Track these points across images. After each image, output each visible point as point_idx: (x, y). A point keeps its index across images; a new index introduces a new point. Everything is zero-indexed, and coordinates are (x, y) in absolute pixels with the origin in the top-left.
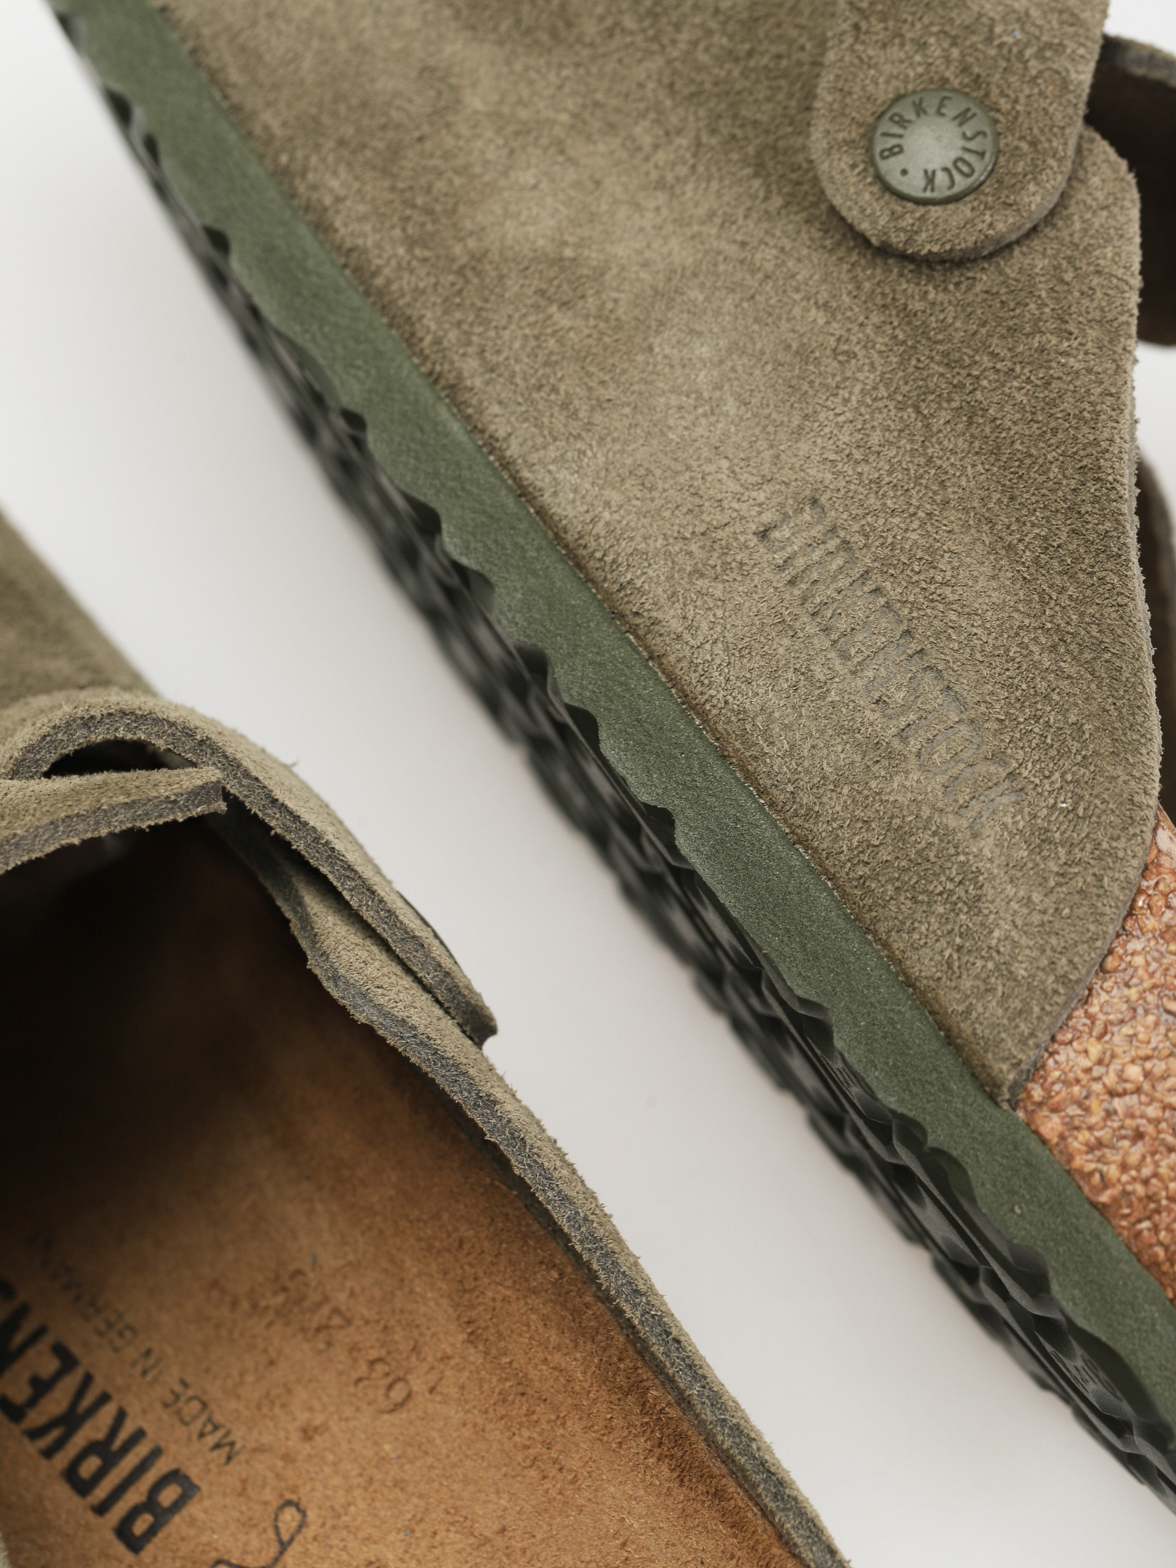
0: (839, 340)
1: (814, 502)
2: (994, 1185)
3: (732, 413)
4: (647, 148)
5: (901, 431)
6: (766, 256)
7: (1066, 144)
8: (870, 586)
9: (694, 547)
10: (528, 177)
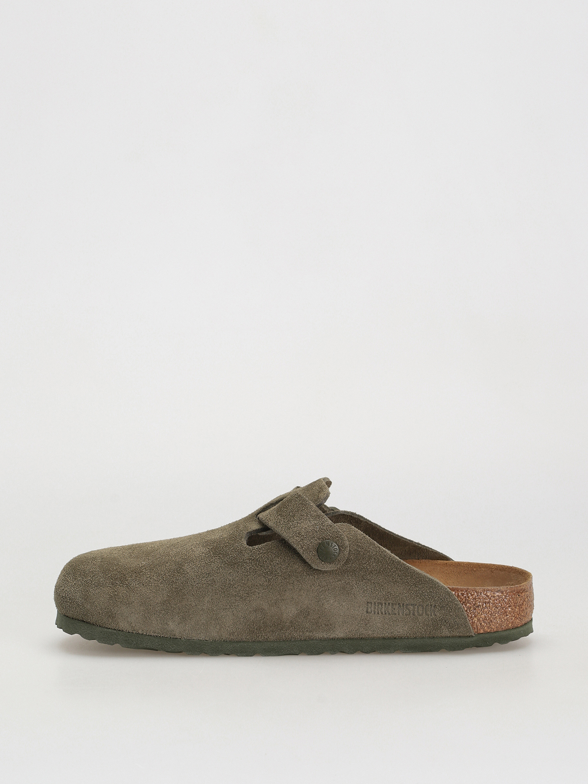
0: (345, 583)
1: (368, 602)
2: (483, 643)
3: (345, 604)
4: (293, 588)
5: (366, 583)
6: (324, 583)
7: (340, 532)
8: (387, 604)
9: (362, 622)
10: (284, 607)
